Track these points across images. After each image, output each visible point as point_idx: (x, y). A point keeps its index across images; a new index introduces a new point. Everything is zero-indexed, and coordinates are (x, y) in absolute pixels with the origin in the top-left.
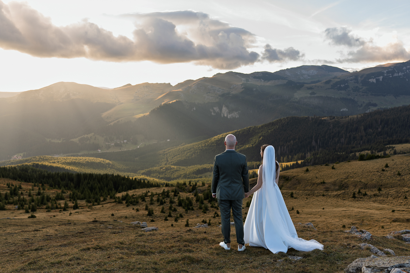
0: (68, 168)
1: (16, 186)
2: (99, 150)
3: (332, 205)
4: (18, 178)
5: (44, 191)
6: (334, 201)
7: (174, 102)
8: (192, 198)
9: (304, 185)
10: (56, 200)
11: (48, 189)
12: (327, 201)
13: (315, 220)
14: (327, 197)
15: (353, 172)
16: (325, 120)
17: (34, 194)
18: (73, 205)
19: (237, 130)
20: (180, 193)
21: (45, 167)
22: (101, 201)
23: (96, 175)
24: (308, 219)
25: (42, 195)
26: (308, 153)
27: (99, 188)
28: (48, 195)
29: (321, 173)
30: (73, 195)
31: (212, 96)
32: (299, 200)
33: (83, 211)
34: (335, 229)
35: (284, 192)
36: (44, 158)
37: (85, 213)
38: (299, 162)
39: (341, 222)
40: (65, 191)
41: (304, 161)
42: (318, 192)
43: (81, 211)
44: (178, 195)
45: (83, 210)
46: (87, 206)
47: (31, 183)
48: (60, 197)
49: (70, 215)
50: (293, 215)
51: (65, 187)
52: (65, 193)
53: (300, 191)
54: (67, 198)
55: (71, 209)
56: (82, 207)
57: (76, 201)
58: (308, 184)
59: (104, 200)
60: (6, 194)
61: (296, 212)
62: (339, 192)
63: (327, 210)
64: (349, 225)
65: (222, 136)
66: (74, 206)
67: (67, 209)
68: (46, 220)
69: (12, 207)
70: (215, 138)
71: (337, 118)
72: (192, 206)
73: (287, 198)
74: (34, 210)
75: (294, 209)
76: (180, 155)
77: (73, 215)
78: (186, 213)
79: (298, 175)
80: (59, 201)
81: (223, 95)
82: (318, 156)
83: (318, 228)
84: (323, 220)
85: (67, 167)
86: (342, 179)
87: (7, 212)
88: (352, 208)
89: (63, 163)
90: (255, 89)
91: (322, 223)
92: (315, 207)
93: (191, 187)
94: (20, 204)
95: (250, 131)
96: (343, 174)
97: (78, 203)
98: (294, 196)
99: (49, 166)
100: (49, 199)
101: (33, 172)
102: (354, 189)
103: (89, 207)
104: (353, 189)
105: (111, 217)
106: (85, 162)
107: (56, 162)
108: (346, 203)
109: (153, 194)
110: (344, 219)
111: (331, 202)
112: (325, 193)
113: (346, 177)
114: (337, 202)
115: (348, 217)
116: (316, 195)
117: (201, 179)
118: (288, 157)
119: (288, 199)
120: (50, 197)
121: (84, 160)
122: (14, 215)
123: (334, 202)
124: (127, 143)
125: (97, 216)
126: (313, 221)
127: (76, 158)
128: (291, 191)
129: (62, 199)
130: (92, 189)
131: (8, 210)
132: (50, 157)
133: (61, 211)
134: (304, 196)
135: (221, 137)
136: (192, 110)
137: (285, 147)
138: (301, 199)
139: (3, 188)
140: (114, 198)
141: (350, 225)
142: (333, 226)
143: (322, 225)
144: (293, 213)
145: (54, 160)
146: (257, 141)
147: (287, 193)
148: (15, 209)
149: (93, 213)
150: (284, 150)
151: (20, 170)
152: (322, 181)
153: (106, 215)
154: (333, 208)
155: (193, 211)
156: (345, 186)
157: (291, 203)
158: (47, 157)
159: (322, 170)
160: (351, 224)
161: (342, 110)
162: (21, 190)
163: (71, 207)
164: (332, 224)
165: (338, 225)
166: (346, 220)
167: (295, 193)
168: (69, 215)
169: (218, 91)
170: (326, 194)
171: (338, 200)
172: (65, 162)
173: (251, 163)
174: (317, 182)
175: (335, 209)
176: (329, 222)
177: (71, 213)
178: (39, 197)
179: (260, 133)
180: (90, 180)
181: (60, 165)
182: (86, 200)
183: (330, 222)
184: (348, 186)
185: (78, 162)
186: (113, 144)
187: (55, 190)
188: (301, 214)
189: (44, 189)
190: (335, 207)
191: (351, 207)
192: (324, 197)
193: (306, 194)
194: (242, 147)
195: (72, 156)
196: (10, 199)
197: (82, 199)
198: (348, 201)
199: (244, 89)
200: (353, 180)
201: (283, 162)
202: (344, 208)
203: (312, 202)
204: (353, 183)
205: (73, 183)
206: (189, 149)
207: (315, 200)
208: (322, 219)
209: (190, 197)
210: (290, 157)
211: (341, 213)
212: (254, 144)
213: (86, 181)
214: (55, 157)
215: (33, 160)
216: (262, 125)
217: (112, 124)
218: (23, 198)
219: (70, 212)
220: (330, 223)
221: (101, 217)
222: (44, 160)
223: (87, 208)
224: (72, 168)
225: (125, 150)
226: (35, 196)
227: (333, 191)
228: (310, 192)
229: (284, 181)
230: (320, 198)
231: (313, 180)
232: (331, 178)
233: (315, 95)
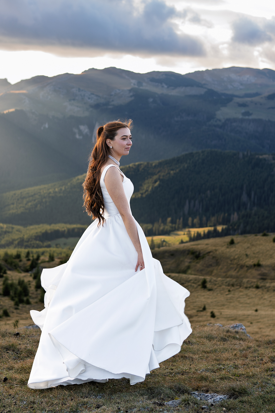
3: (271, 305)
7: (12, 113)
8: (29, 281)
9: (225, 267)
12: (264, 298)
14: (263, 290)
16: (265, 159)
20: (9, 272)
26: (234, 214)
29: (254, 249)
32: (215, 294)
35: (191, 278)
38: (220, 228)
41: (226, 226)
42: (248, 281)
44: (5, 275)
50: (204, 319)
53: (218, 278)
58: (232, 266)
61: (209, 314)
63: (263, 313)
70: (78, 179)
72: (28, 297)
73: (196, 288)
75: (207, 310)
76: (15, 205)
78: (16, 309)
79: (216, 250)
81: (97, 106)
90: (151, 100)
92: (241, 307)
93: (29, 263)
98: (208, 285)
111: (269, 299)
112: (261, 283)
116: (245, 286)
117: (48, 249)
118: (201, 220)
119: (197, 290)
128: (202, 277)
134: (224, 287)
136: (42, 128)
137: (197, 202)
138: (218, 292)
144: (205, 315)
146: (150, 188)
147: (196, 280)
150: (194, 206)
152: (255, 261)
154: (272, 311)
155: (28, 306)
157: (202, 299)
159: (257, 244)
167: (210, 281)
169: (89, 98)
170: (262, 284)
174: (248, 263)
176: (264, 334)
179: (156, 175)
188: (218, 318)
192: (259, 290)
193: (229, 284)
199: (133, 98)
201: (193, 226)
203: (237, 298)
206: (32, 196)
207: (243, 295)
209: (26, 280)
210: (204, 219)
212: (145, 192)
216: (160, 161)
227: (273, 281)
228: (234, 280)
229: (191, 259)
230: (251, 291)
231: (241, 260)
232: (271, 258)
233: (251, 117)
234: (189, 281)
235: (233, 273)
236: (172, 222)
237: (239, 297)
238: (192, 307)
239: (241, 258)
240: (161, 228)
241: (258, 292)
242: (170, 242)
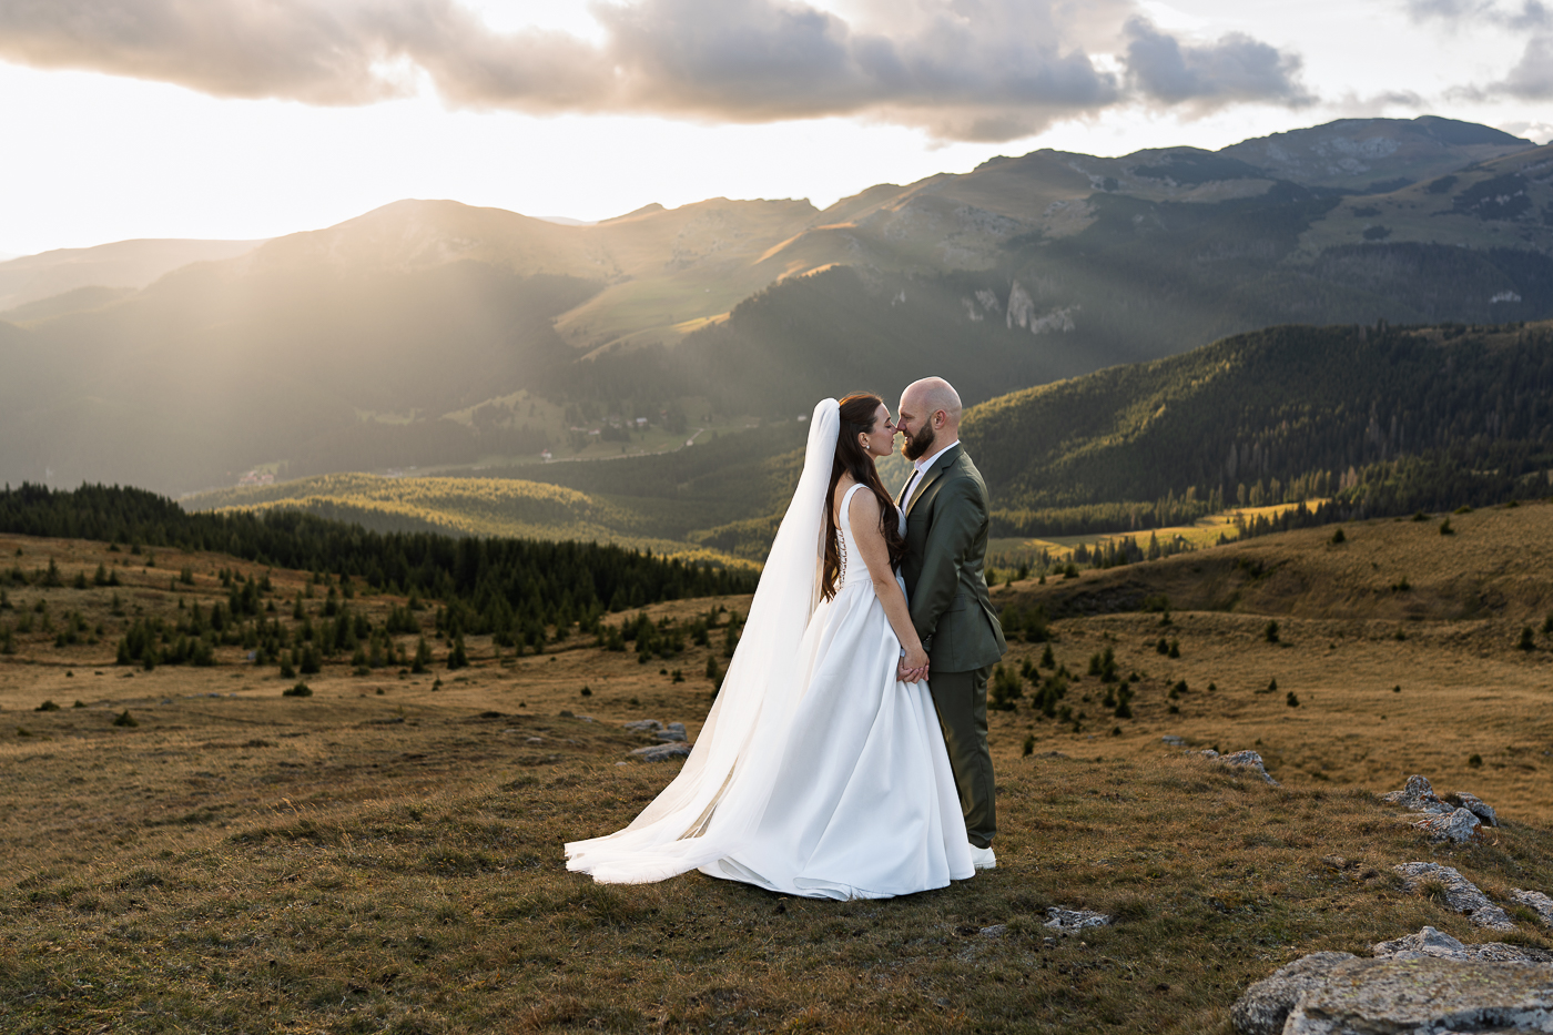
0: (436, 519)
1: (251, 583)
2: (544, 455)
3: (1434, 677)
4: (259, 553)
5: (349, 601)
6: (1442, 659)
7: (825, 273)
9: (1324, 594)
10: (388, 634)
11: (363, 594)
12: (1416, 661)
13: (1359, 730)
14: (1414, 643)
15: (1528, 546)
16: (1424, 339)
17: (313, 609)
18: (448, 651)
19: (1067, 378)
21: (355, 511)
22: (549, 639)
23: (533, 546)
24: (1330, 730)
25: (340, 612)
26: (1346, 472)
27: (543, 594)
28: (362, 615)
29: (1395, 549)
30: (449, 616)
31: (968, 248)
32: (1299, 655)
33: (481, 677)
34: (1439, 769)
35: (1240, 621)
36: (350, 482)
37: (487, 682)
38: (1312, 506)
39: (1466, 743)
40: (421, 601)
41: (1329, 500)
42: (1378, 624)
43: (475, 677)
45: (484, 673)
46: (497, 657)
47: (306, 572)
48: (402, 623)
49: (435, 689)
50: (1272, 710)
51: (421, 588)
52: (420, 608)
53: (1305, 618)
54: (430, 627)
55: (441, 667)
56: (481, 663)
57: (460, 640)
58: (1338, 591)
59: (561, 637)
60: (216, 608)
61: (1283, 698)
62: (1466, 627)
63: (1414, 694)
64: (1496, 755)
65: (1009, 401)
66: (451, 655)
67: (426, 667)
68: (343, 706)
69: (236, 654)
70: (979, 412)
71: (1474, 331)
73: (1253, 643)
74: (310, 668)
75: (1278, 689)
77: (448, 689)
79: (1300, 557)
80: (398, 637)
81: (1013, 244)
82: (1389, 483)
83: (1370, 765)
84: (1392, 732)
85: (435, 516)
86: (1479, 573)
87: (219, 674)
88: (1516, 690)
89: (419, 502)
91: (1385, 744)
92: (1362, 681)
94: (264, 645)
95: (1116, 384)
96: (1484, 553)
97: (467, 646)
98: (1282, 636)
99: (370, 511)
100: (363, 629)
101: (312, 531)
102: (1527, 616)
103: (503, 662)
104: (1523, 615)
105: (579, 701)
106: (496, 496)
107: (392, 495)
108: (1493, 669)
109: (738, 619)
110: (1479, 730)
111: (1429, 664)
112: (1409, 628)
113: (1498, 566)
114: (1453, 665)
115: (1495, 723)
116: (1371, 634)
118: (1267, 488)
119: (1256, 647)
120: (370, 621)
121: (492, 491)
122: (242, 682)
123: (1442, 665)
124: (646, 428)
125: (532, 693)
126: (1350, 736)
127: (465, 481)
128: (1269, 618)
129: (410, 629)
130: (516, 596)
131: (221, 664)
132: (373, 477)
133: (404, 672)
134: (1321, 638)
135: (1003, 405)
136: (893, 303)
137: (1256, 446)
138: (1307, 650)
139: (208, 586)
140: (596, 632)
141: (1503, 755)
142: (1430, 759)
143: (1386, 752)
144: (1274, 701)
145: (386, 489)
146: (1145, 422)
147: (1253, 625)
148: (245, 661)
149: (517, 685)
150: (1251, 457)
151: (267, 521)
152: (1397, 579)
153: (563, 691)
154: (1436, 689)
156: (1491, 601)
157: (1268, 665)
158: (363, 479)
159: (1400, 539)
160: (1507, 752)
161: (1495, 300)
162: (268, 597)
163: (442, 661)
164: (1428, 750)
165: (1454, 756)
166: (1486, 737)
167: (1287, 627)
168: (431, 687)
169: (995, 228)
170: (1413, 631)
171: (1460, 658)
172: (426, 496)
173: (1118, 506)
174: (1379, 583)
175: (1443, 693)
176: (1414, 741)
177: (438, 683)
178: (331, 620)
179: (1158, 391)
180: (509, 564)
181: (406, 509)
182: (494, 635)
183: (1419, 741)
184: (1506, 603)
185: (469, 498)
186: (597, 432)
187: (388, 596)
188: (1304, 707)
189: (347, 594)
190: (1447, 685)
191: (1513, 683)
192: (1404, 643)
193: (1331, 632)
194: (1085, 444)
195: (448, 474)
196: (229, 628)
197: (481, 632)
198: (1502, 660)
199: (1096, 219)
200: (1525, 581)
201: (1248, 504)
202: (1481, 688)
203: (1352, 663)
204: (1526, 589)
205: (451, 572)
207: (1365, 656)
208: (1390, 729)
210: (1275, 484)
211: (1466, 708)
212: (1133, 433)
213: (496, 566)
214: (390, 480)
215: (313, 488)
216: (1166, 359)
217: (592, 356)
218: (273, 625)
219: (434, 679)
220: (1421, 744)
221: (544, 697)
222: (350, 488)
223: (498, 665)
224: (451, 518)
225: (642, 453)
226: (316, 618)
227: (1440, 622)
228: (1345, 622)
229: (1242, 578)
230: (1387, 646)
231: (1362, 577)
232: (1435, 570)
233: (1386, 241)
234: (1237, 628)
235: (1342, 607)
236: (1199, 495)
237: (1356, 661)
238: (1244, 683)
239: (1360, 574)
240: (1174, 510)
241: (1402, 648)
242: (1195, 541)
